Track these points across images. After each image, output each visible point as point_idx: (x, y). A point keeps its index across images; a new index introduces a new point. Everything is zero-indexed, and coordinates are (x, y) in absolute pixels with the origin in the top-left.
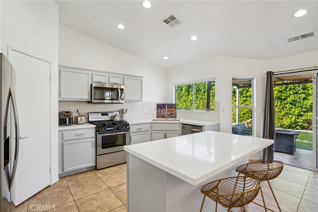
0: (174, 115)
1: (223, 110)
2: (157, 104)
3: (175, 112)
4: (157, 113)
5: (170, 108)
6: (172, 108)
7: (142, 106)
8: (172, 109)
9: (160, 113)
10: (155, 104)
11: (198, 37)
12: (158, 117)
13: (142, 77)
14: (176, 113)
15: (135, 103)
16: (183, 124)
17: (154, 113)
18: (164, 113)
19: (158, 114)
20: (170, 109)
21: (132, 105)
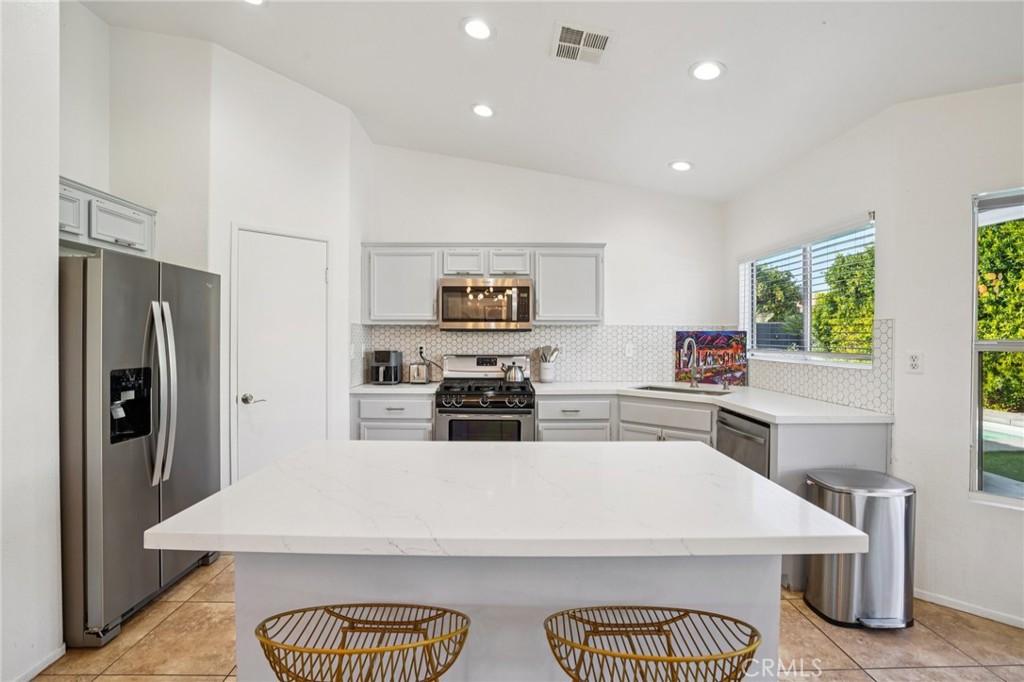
0: (738, 374)
1: (914, 358)
2: (678, 333)
3: (742, 362)
4: (678, 366)
5: (722, 348)
6: (729, 346)
7: (615, 340)
8: (730, 351)
9: (686, 364)
10: (671, 331)
11: (723, 66)
12: (678, 378)
13: (603, 246)
14: (745, 366)
15: (589, 330)
16: (723, 410)
17: (665, 363)
18: (701, 364)
19: (680, 368)
20: (721, 352)
21: (579, 336)
